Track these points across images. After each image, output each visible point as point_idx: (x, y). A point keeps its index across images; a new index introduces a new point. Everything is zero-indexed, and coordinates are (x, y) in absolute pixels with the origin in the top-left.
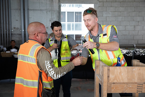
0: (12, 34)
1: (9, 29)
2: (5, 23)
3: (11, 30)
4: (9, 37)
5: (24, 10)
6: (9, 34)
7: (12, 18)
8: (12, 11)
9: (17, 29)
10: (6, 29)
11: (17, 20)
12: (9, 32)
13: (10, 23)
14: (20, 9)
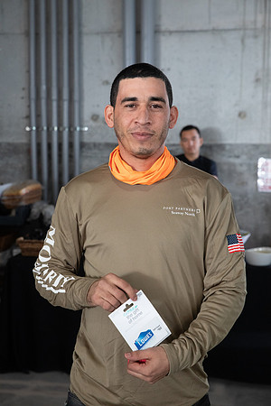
0: (82, 145)
1: (71, 125)
2: (54, 96)
3: (81, 126)
4: (71, 157)
5: (138, 32)
6: (71, 145)
7: (86, 72)
8: (86, 41)
10: (60, 124)
12: (71, 134)
13: (76, 97)
14: (122, 33)
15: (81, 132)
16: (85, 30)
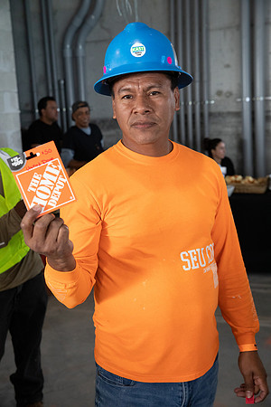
0: (210, 114)
1: (202, 100)
3: (209, 100)
4: (202, 123)
5: (252, 25)
6: (202, 115)
7: (212, 59)
8: (212, 35)
9: (228, 97)
10: (193, 99)
11: (228, 66)
12: (202, 107)
13: (205, 78)
14: (239, 27)
15: (209, 104)
16: (211, 27)
